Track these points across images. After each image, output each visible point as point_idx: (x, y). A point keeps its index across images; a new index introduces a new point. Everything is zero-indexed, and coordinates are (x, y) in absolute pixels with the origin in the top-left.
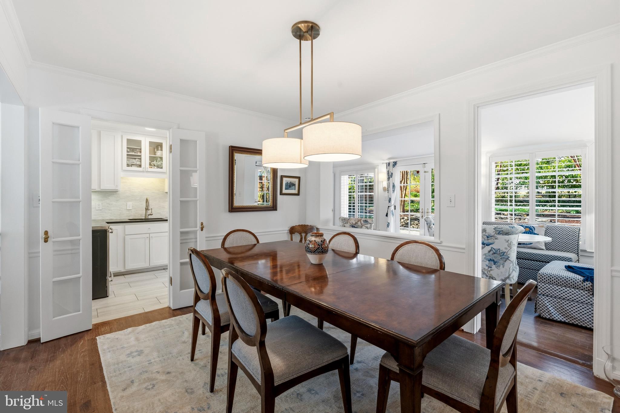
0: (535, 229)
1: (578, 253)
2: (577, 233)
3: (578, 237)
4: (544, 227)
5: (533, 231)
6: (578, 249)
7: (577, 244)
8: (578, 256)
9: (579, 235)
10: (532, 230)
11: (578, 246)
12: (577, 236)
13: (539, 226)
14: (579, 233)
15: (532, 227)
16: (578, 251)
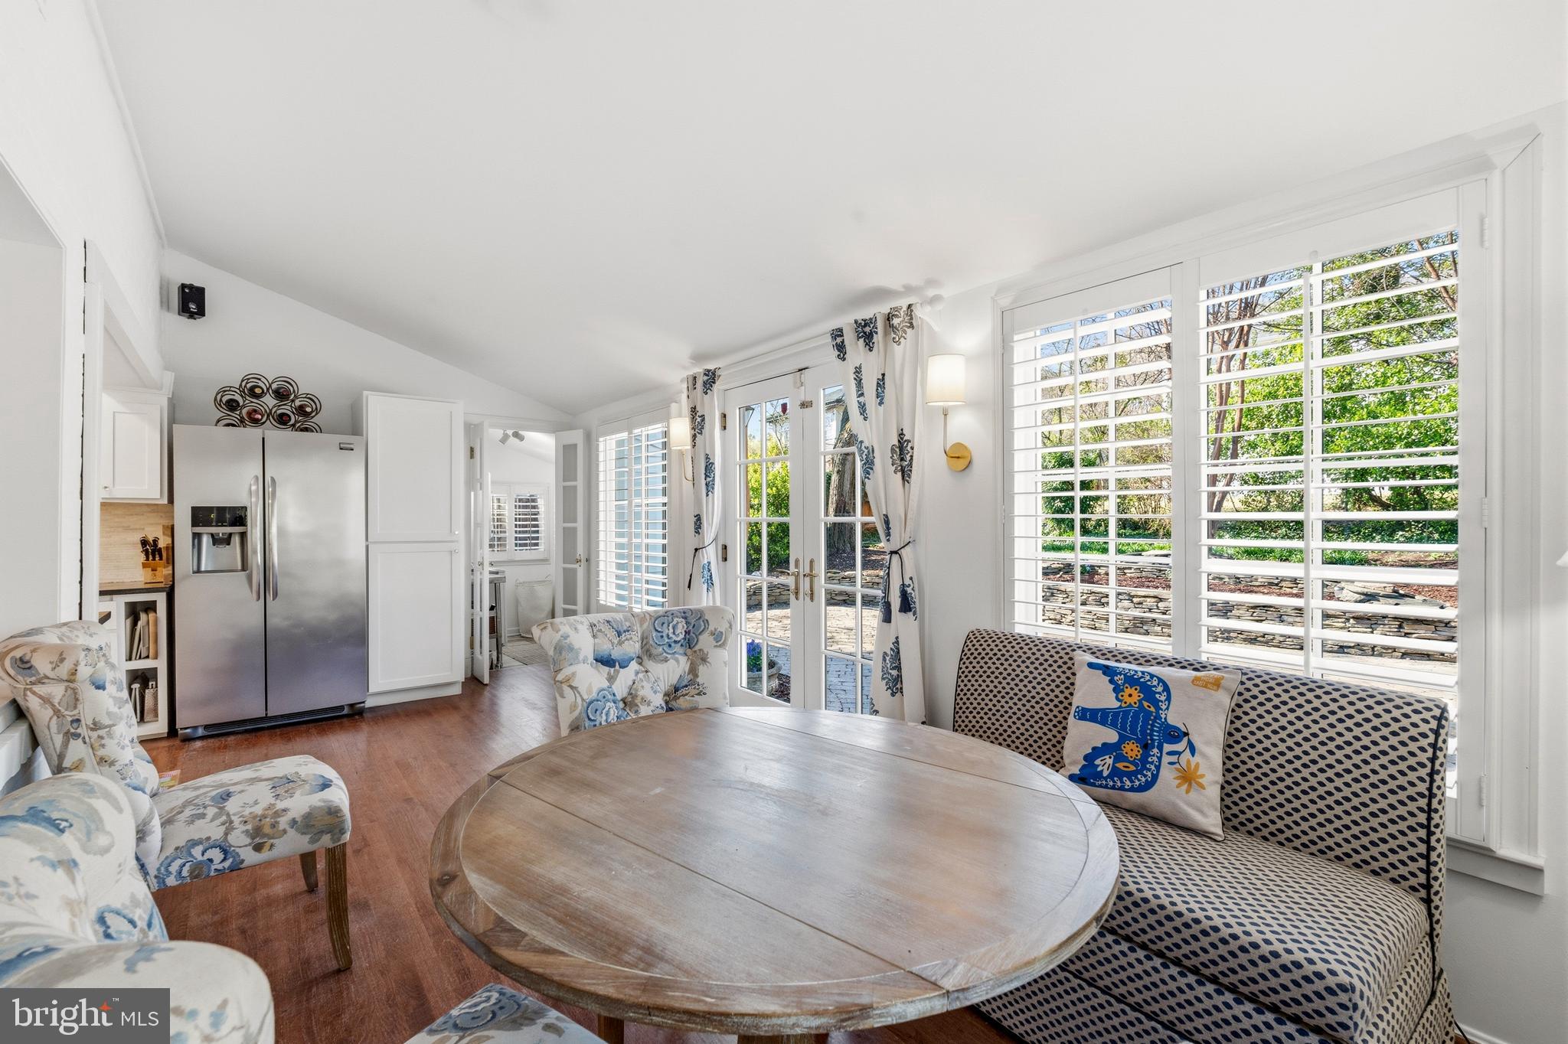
0: (1169, 699)
1: (1428, 887)
2: (1424, 742)
3: (1431, 775)
4: (1227, 689)
5: (1158, 708)
6: (1427, 857)
7: (1422, 818)
8: (1427, 901)
9: (1433, 760)
10: (1156, 703)
11: (1430, 834)
12: (1423, 765)
13: (1196, 679)
14: (1434, 746)
15: (1160, 680)
16: (1427, 872)
